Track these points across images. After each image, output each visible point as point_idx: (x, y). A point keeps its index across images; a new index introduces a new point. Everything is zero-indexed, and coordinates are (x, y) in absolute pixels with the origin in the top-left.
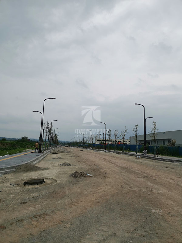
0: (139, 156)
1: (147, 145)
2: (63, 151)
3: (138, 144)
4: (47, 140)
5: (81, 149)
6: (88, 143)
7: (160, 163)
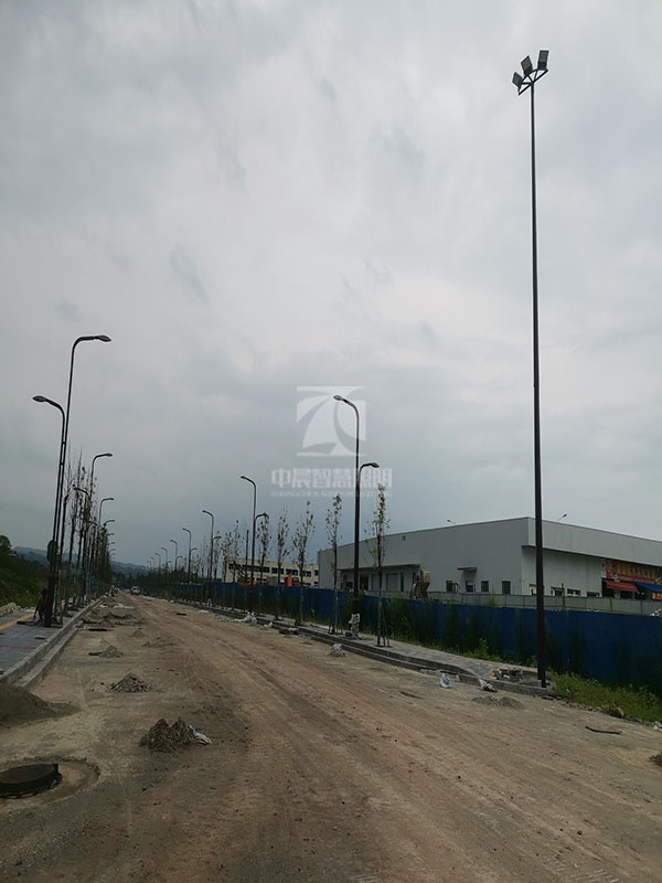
0: (339, 641)
1: (360, 591)
2: (124, 618)
3: (338, 587)
4: (74, 560)
5: (180, 608)
6: (203, 578)
7: (390, 676)
